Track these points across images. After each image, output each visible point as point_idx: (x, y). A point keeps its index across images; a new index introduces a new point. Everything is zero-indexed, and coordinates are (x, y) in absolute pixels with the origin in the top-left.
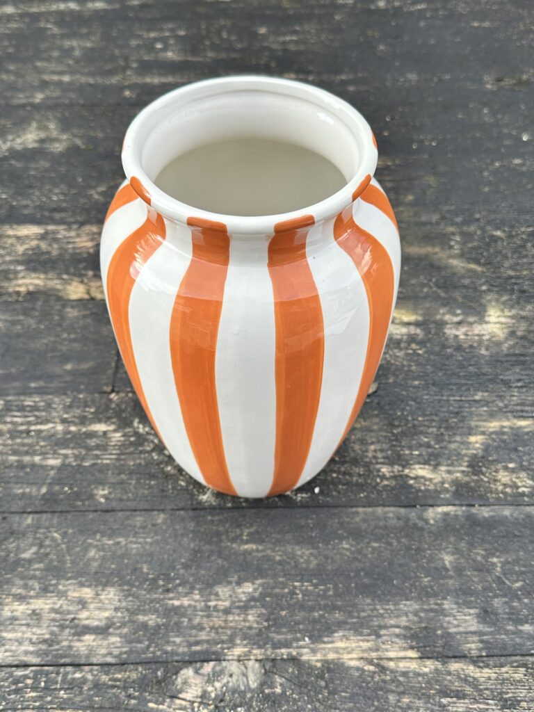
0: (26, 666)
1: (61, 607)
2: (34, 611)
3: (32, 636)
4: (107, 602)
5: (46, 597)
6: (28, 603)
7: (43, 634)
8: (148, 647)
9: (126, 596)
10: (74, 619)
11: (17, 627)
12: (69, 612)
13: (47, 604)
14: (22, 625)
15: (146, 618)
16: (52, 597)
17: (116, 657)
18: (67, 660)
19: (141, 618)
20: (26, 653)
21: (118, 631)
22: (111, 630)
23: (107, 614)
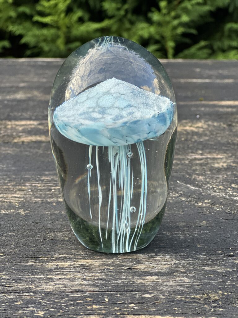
0: (83, 292)
1: (112, 263)
2: (82, 265)
3: (85, 277)
4: (163, 261)
5: (94, 258)
6: (75, 261)
7: (97, 276)
8: (223, 282)
9: (184, 258)
10: (130, 269)
11: (64, 273)
12: (123, 266)
13: (97, 262)
14: (70, 272)
15: (213, 268)
16: (101, 258)
17: (187, 287)
18: (131, 289)
19: (206, 268)
20: (81, 285)
21: (185, 275)
22: (175, 274)
23: (166, 266)
